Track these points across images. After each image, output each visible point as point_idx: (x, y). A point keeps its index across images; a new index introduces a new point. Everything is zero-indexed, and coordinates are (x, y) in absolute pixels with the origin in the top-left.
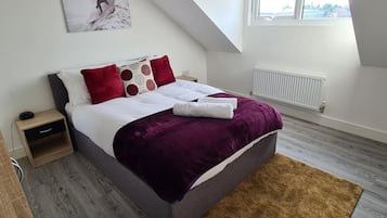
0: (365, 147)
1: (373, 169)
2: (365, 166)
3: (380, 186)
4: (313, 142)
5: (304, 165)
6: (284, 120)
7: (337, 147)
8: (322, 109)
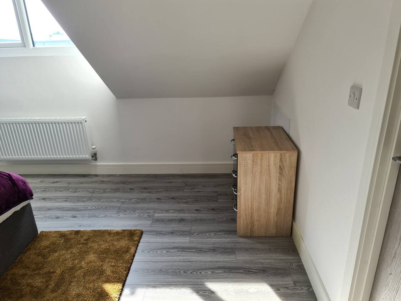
0: (145, 185)
1: (152, 205)
2: (145, 205)
3: (158, 220)
4: (90, 199)
5: (77, 232)
6: (32, 184)
7: (117, 195)
8: (95, 156)
